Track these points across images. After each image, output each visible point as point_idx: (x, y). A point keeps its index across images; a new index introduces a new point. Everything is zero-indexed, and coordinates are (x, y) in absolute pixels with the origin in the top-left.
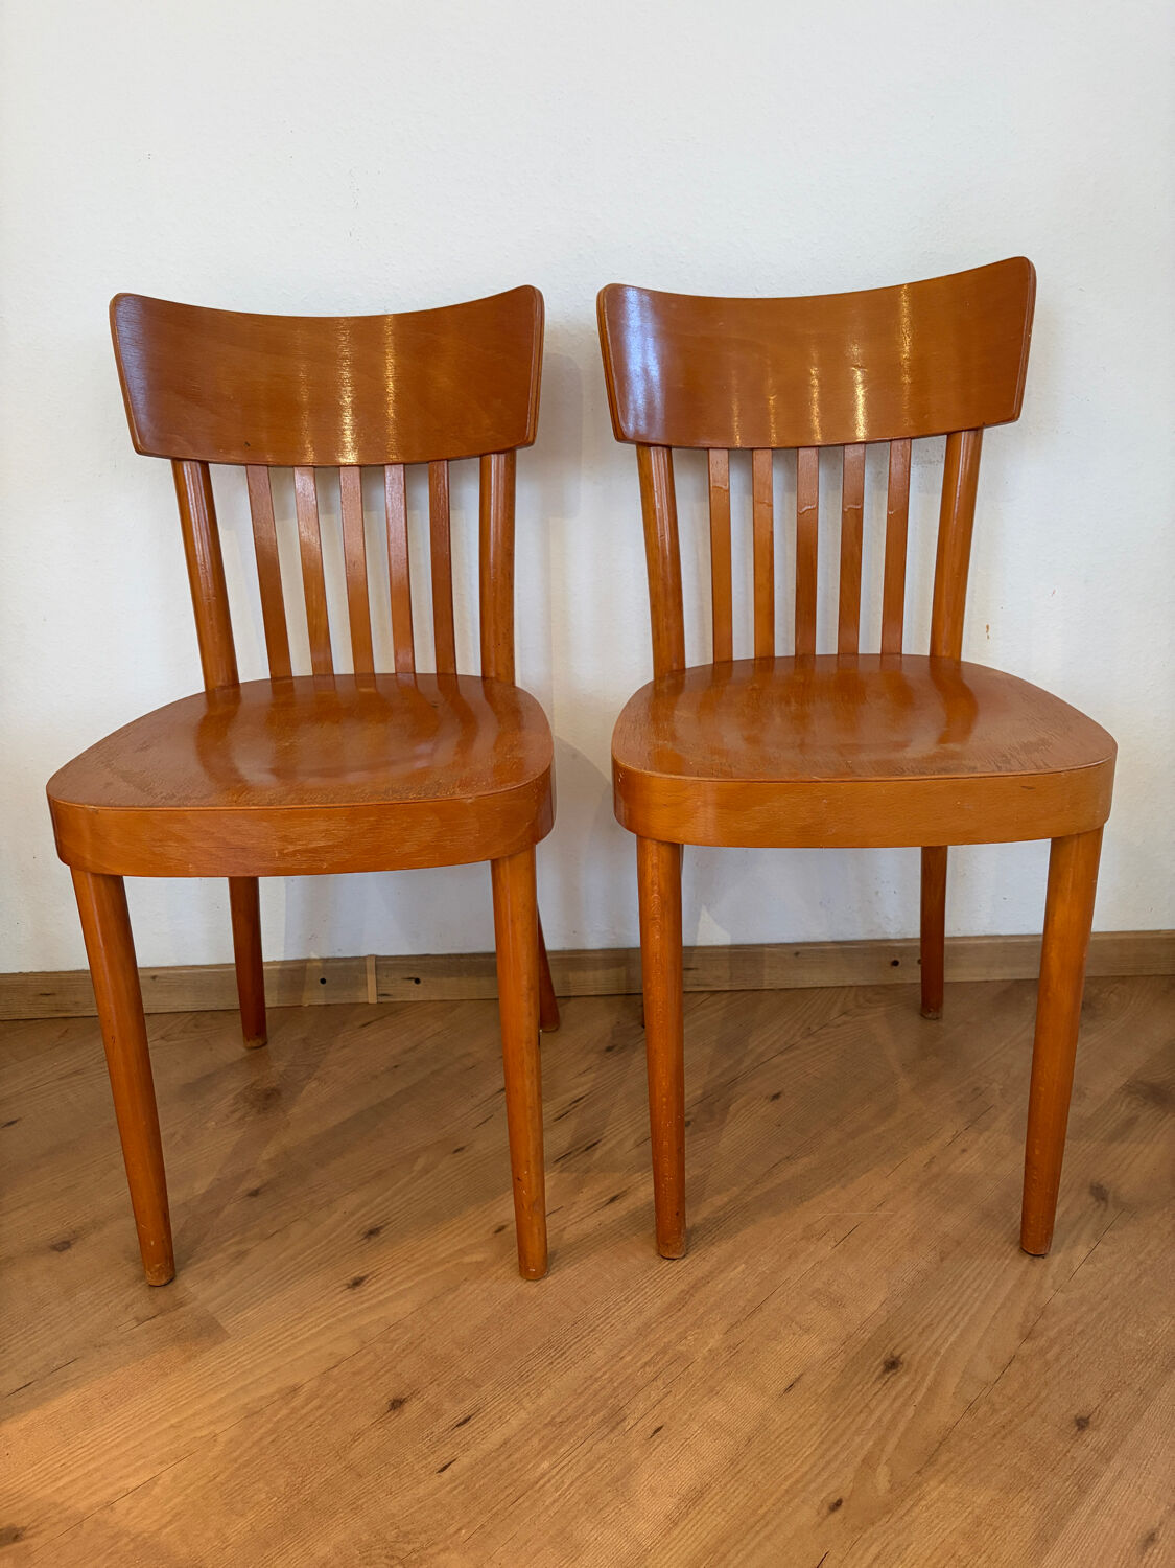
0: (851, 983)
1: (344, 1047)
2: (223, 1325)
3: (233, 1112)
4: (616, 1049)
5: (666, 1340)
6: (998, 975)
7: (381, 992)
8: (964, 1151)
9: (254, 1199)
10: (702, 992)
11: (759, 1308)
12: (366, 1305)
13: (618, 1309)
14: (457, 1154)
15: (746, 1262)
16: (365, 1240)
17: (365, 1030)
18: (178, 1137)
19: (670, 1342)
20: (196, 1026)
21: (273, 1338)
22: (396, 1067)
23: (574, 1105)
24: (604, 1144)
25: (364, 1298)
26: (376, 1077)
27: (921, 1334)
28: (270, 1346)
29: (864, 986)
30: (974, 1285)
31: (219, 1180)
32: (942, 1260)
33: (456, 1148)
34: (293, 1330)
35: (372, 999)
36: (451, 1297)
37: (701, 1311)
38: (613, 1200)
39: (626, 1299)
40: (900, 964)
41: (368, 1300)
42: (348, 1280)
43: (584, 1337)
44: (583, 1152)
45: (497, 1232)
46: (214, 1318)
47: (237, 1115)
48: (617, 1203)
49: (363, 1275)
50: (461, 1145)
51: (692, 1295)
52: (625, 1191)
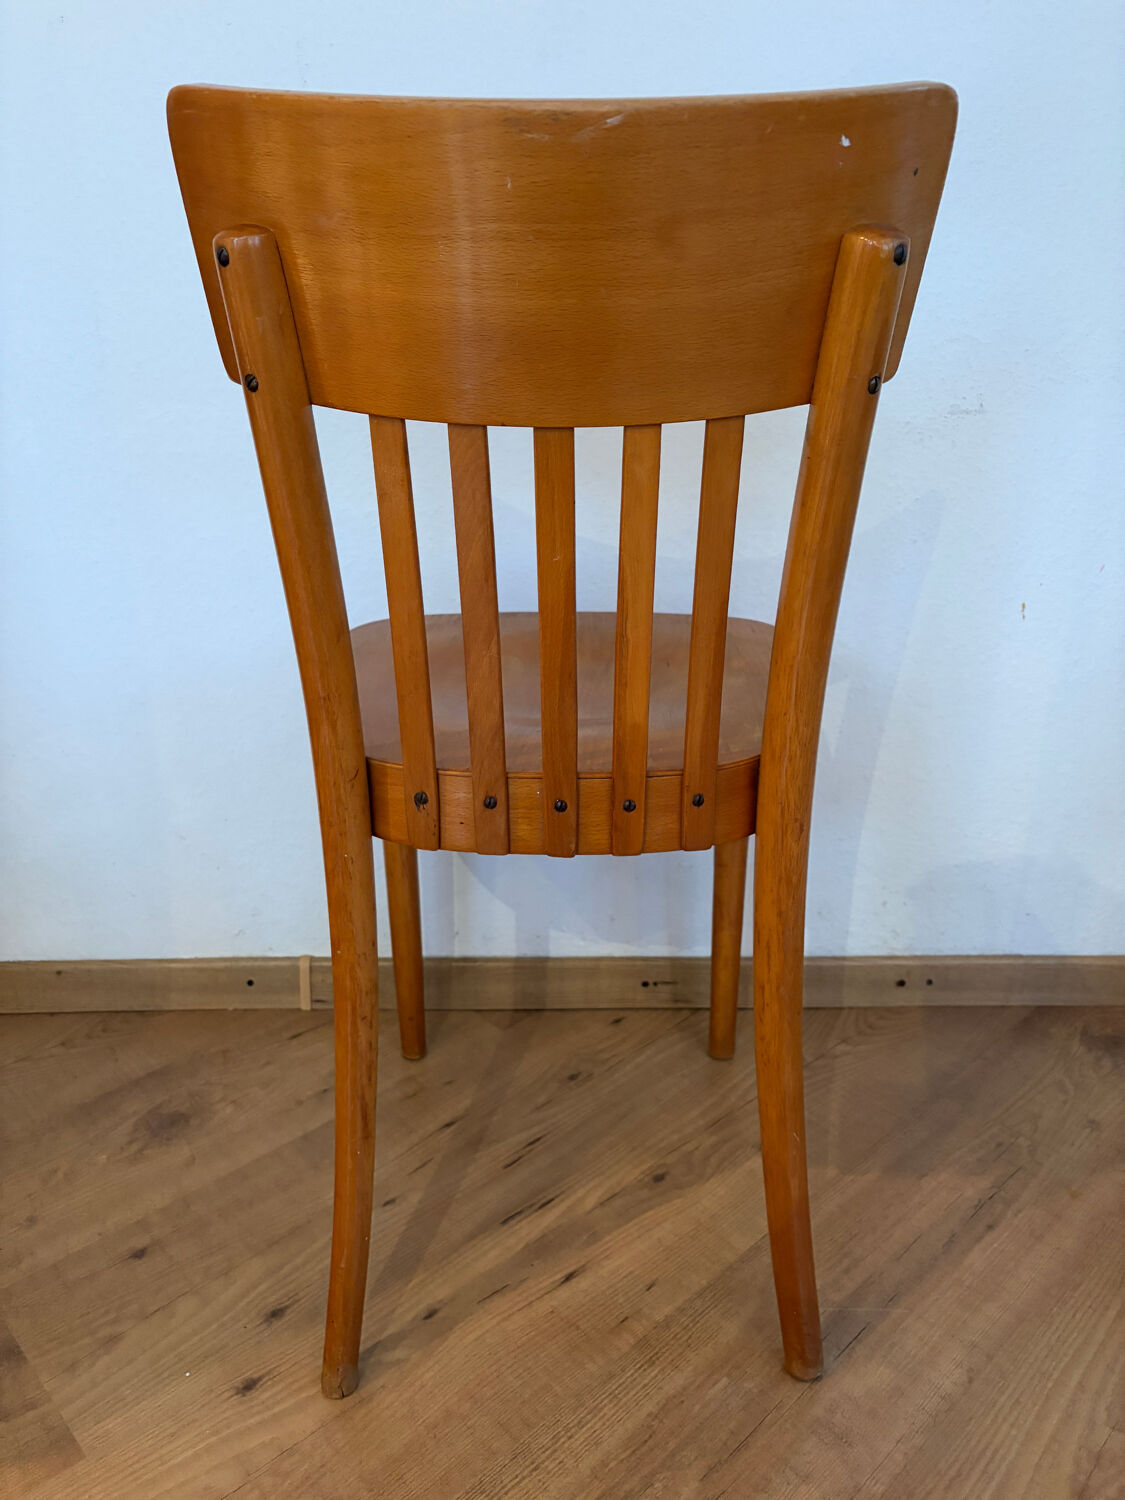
0: (851, 1004)
1: (268, 1063)
2: (78, 1439)
3: (130, 1142)
4: (580, 1078)
5: (627, 1487)
6: (1017, 999)
7: (315, 998)
8: (990, 1227)
9: (138, 1262)
10: (681, 1009)
11: (744, 1445)
12: (258, 1418)
13: (570, 1438)
14: (387, 1207)
15: (728, 1375)
16: (264, 1326)
17: (294, 1042)
18: (60, 1174)
19: (632, 1490)
20: (104, 1031)
21: (138, 1461)
22: (325, 1091)
23: (528, 1149)
24: (563, 1201)
25: (255, 1410)
26: (300, 1103)
27: (948, 1488)
28: (132, 1474)
29: (865, 1009)
30: (1011, 1419)
31: (100, 1234)
32: (971, 1381)
33: (387, 1199)
34: (163, 1452)
35: (305, 1005)
36: (363, 1411)
37: (672, 1445)
38: (569, 1278)
39: (579, 1422)
40: (907, 984)
41: (259, 1413)
42: (238, 1382)
43: (524, 1478)
44: (536, 1211)
45: (427, 1318)
46: (68, 1429)
47: (135, 1147)
48: (573, 1282)
49: (256, 1376)
50: (391, 1197)
51: (661, 1421)
52: (583, 1266)
